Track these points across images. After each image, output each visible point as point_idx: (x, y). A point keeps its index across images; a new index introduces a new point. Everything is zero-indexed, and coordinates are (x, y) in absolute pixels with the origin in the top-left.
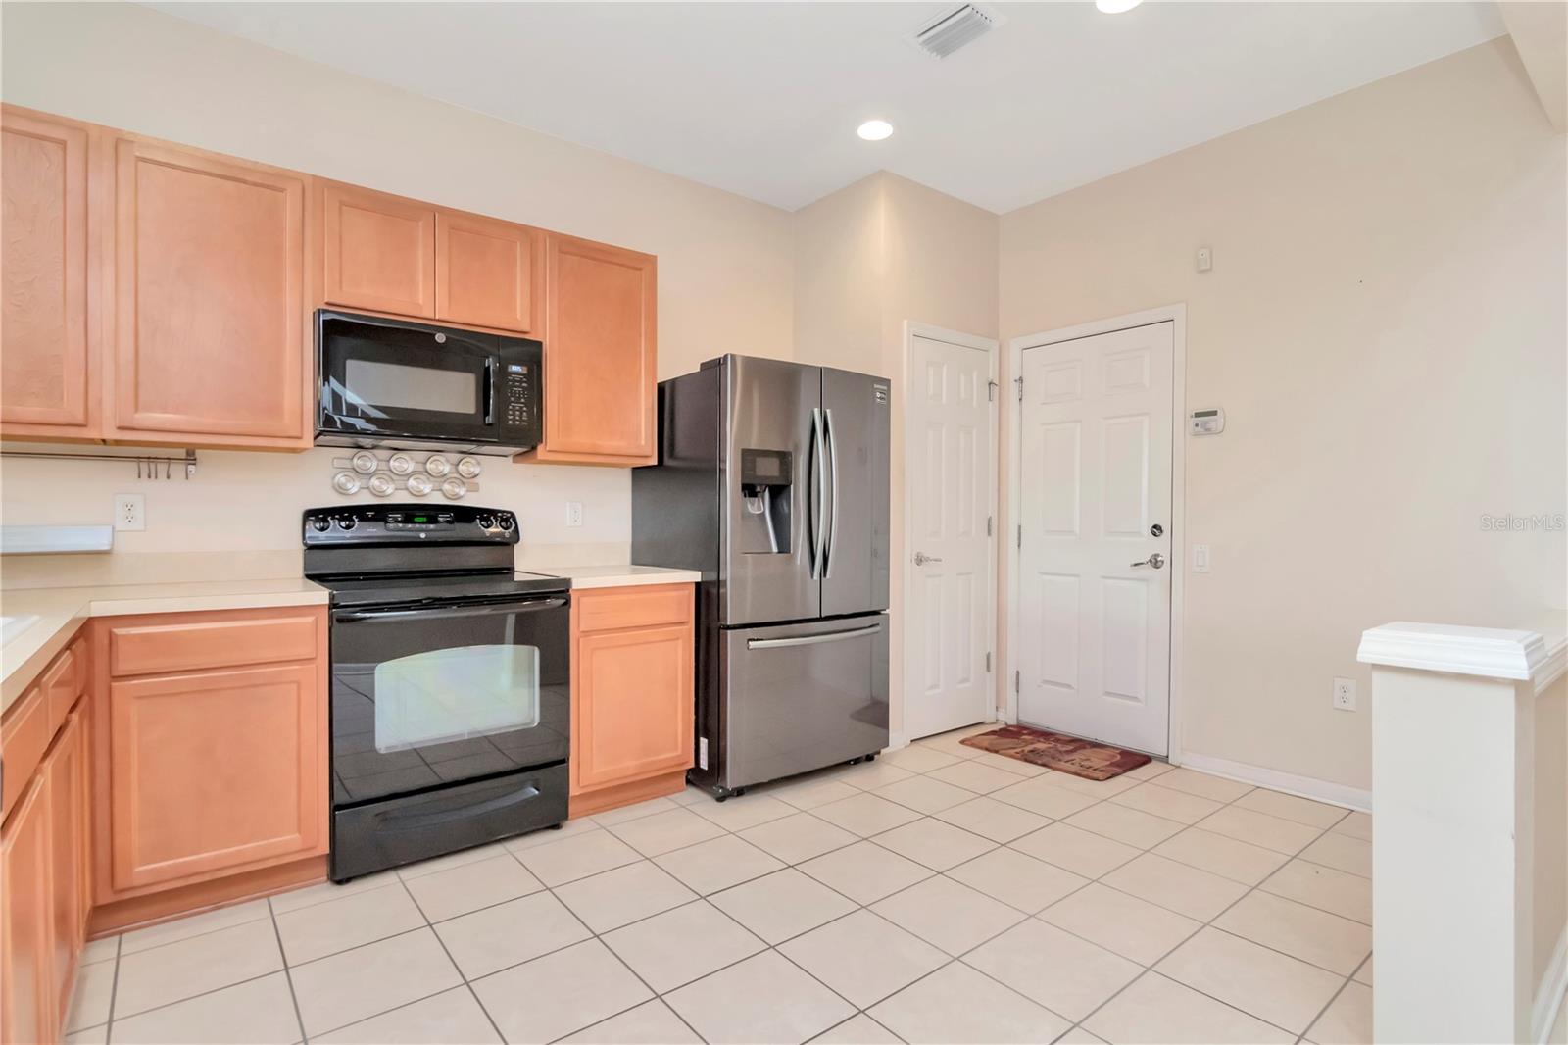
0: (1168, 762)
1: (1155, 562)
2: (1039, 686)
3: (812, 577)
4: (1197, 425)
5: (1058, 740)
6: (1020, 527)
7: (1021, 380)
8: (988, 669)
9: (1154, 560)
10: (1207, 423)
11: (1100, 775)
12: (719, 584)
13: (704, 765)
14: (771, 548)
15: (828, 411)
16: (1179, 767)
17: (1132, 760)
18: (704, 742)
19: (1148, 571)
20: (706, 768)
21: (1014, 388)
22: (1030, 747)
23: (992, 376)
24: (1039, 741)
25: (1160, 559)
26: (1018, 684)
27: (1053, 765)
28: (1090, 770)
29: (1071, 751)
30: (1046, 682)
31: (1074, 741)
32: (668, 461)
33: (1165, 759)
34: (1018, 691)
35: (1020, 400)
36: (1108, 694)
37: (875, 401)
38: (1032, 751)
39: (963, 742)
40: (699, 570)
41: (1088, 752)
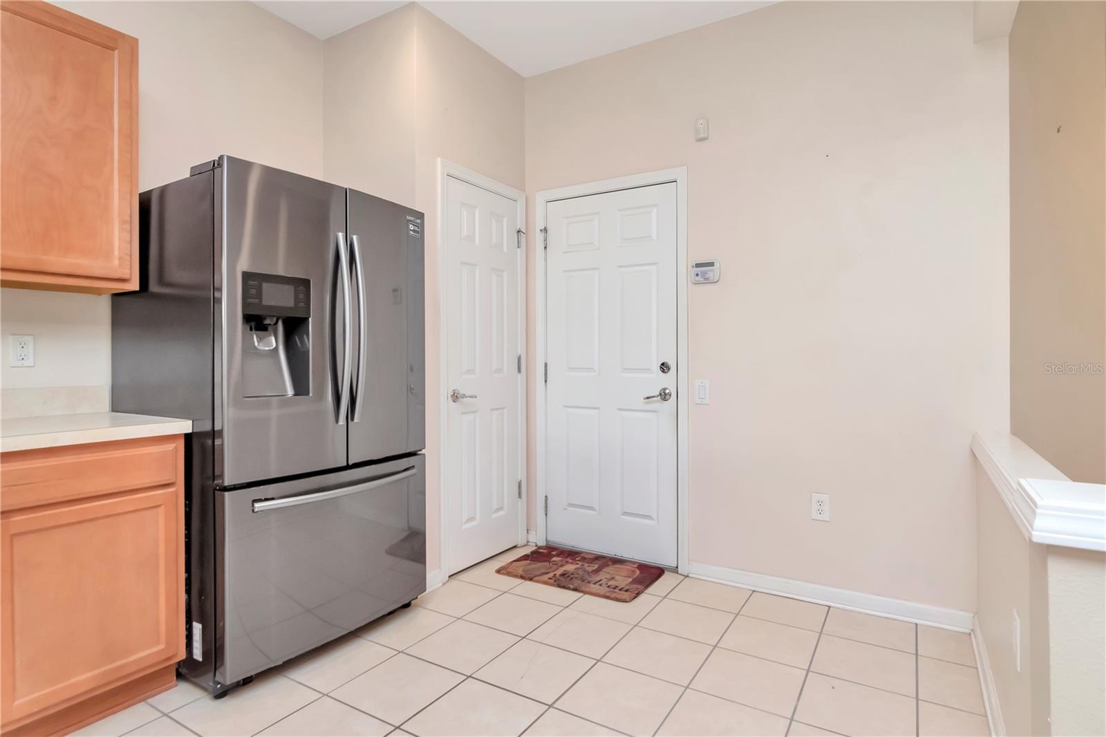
0: (677, 573)
1: (664, 396)
2: (565, 509)
3: (337, 421)
4: (697, 275)
5: (584, 559)
6: (546, 364)
7: (545, 230)
8: (520, 496)
9: (663, 394)
10: (705, 273)
11: (626, 595)
12: (214, 434)
13: (198, 655)
14: (286, 392)
15: (355, 237)
16: (687, 576)
17: (650, 574)
18: (197, 628)
19: (657, 405)
20: (200, 659)
21: (539, 237)
22: (560, 571)
23: (520, 225)
24: (567, 562)
25: (667, 391)
26: (546, 507)
27: (583, 589)
28: (617, 590)
29: (597, 571)
30: (571, 505)
31: (598, 558)
32: (154, 287)
33: (675, 570)
34: (546, 515)
35: (545, 248)
36: (625, 513)
37: (408, 233)
38: (563, 575)
39: (498, 571)
40: (187, 418)
41: (611, 569)
